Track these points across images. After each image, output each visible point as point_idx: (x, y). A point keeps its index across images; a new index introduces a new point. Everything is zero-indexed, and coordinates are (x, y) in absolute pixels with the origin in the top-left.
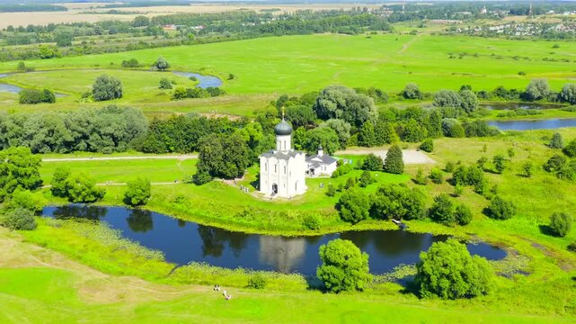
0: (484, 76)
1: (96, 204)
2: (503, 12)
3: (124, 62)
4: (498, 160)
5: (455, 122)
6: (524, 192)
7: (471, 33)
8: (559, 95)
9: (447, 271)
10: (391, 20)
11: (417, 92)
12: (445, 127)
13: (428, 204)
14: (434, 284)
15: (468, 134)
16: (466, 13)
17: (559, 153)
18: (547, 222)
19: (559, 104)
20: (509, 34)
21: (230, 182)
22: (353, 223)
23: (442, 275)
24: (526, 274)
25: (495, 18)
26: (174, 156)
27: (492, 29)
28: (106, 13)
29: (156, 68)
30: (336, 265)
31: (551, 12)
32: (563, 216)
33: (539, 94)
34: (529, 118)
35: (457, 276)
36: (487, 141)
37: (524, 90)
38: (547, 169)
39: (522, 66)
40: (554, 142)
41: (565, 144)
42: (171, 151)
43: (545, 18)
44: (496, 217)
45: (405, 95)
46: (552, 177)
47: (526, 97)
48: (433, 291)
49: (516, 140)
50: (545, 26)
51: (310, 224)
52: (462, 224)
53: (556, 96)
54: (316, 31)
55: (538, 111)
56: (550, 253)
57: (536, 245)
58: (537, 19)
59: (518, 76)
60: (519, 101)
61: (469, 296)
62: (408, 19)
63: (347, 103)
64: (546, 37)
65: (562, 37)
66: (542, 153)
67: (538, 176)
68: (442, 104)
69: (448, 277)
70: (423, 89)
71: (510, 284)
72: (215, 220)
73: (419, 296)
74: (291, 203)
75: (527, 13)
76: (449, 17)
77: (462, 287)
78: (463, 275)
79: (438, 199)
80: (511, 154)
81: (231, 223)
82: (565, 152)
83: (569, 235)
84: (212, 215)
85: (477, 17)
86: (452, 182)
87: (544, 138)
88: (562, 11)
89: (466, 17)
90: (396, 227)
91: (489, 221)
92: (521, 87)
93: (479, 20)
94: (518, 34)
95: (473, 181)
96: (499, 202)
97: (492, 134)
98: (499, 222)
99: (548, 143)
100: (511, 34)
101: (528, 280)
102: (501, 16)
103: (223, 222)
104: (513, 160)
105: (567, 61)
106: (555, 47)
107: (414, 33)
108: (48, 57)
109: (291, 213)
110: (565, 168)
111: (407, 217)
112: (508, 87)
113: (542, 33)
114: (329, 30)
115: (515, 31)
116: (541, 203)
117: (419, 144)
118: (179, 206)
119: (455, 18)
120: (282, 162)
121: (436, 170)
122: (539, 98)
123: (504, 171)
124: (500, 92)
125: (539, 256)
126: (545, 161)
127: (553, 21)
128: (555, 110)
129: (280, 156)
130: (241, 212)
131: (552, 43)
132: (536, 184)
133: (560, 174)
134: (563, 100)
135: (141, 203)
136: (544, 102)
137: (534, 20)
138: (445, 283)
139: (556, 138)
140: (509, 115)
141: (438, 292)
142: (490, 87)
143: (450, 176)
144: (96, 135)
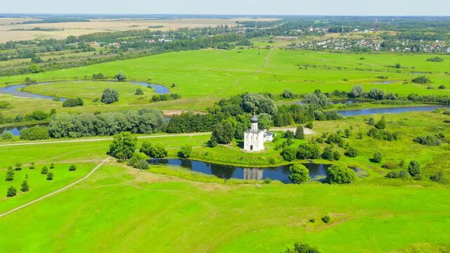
0: (324, 82)
1: (165, 158)
2: (324, 30)
3: (94, 75)
4: (347, 131)
5: (319, 112)
6: (360, 146)
7: (305, 48)
8: (369, 95)
9: (340, 173)
10: (248, 37)
11: (290, 94)
12: (316, 115)
13: (321, 151)
14: (335, 178)
15: (328, 119)
16: (299, 31)
17: (373, 127)
18: (372, 157)
19: (369, 99)
20: (330, 48)
21: (226, 145)
22: (290, 161)
23: (339, 174)
24: (367, 176)
25: (319, 35)
26: (185, 134)
27: (319, 44)
28: (31, 30)
29: (117, 79)
30: (298, 173)
31: (356, 30)
32: (379, 154)
33: (358, 94)
34: (355, 108)
35: (344, 175)
36: (337, 122)
37: (349, 92)
38: (369, 135)
39: (344, 74)
40: (370, 122)
41: (376, 123)
42: (183, 132)
43: (352, 34)
44: (350, 156)
45: (284, 96)
46: (371, 138)
47: (351, 96)
48: (334, 181)
49: (352, 121)
50: (353, 42)
51: (272, 162)
52: (337, 159)
53: (367, 95)
54: (202, 47)
55: (359, 104)
56: (375, 169)
57: (369, 167)
58: (347, 36)
59: (343, 82)
60: (347, 98)
61: (348, 182)
62: (260, 35)
63: (260, 103)
64: (354, 51)
65: (365, 51)
66: (365, 128)
67: (365, 138)
68: (309, 102)
69: (341, 175)
70: (293, 93)
71: (361, 180)
72: (227, 162)
73: (329, 183)
74: (261, 154)
75: (340, 31)
76: (288, 34)
77: (346, 179)
78: (346, 174)
79: (325, 149)
80: (351, 128)
81: (236, 163)
82: (376, 126)
83: (382, 162)
84: (225, 160)
85: (307, 34)
86: (328, 142)
87: (365, 120)
88: (363, 30)
89: (299, 34)
90: (308, 162)
91: (347, 158)
92: (348, 90)
93: (308, 37)
94: (337, 48)
95: (337, 141)
96: (351, 149)
97: (340, 118)
98: (352, 158)
99: (367, 122)
100: (332, 48)
101: (368, 178)
102: (323, 34)
103: (232, 163)
104: (353, 131)
105: (371, 70)
106: (362, 59)
107: (268, 48)
108: (37, 72)
109: (263, 158)
110: (377, 134)
111: (312, 158)
112: (341, 90)
113: (352, 48)
114: (210, 46)
115: (335, 46)
116: (369, 150)
117: (305, 125)
118: (208, 157)
119: (292, 35)
120: (255, 135)
121: (319, 137)
122: (358, 96)
123: (350, 137)
124: (336, 93)
125: (370, 170)
126: (368, 131)
127: (358, 37)
128: (368, 103)
129: (254, 132)
130: (239, 158)
131: (360, 56)
132: (365, 142)
133: (375, 137)
134: (371, 97)
135: (188, 157)
136: (361, 98)
137: (345, 36)
138: (340, 178)
139: (371, 119)
140: (344, 107)
141: (337, 181)
142: (331, 90)
143: (326, 139)
144: (143, 125)
